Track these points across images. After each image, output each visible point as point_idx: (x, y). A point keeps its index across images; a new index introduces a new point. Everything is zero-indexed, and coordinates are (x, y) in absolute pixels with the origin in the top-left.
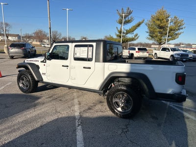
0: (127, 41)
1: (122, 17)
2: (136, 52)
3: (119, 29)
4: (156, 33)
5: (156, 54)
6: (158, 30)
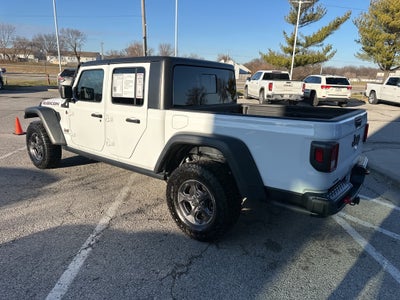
0: (306, 62)
1: (297, 8)
2: (322, 87)
3: (289, 36)
4: (379, 44)
5: (373, 91)
6: (385, 35)
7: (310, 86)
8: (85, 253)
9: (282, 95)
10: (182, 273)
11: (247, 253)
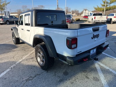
2: (114, 17)
7: (109, 17)
8: (8, 70)
9: (99, 21)
10: (30, 80)
11: (55, 75)
